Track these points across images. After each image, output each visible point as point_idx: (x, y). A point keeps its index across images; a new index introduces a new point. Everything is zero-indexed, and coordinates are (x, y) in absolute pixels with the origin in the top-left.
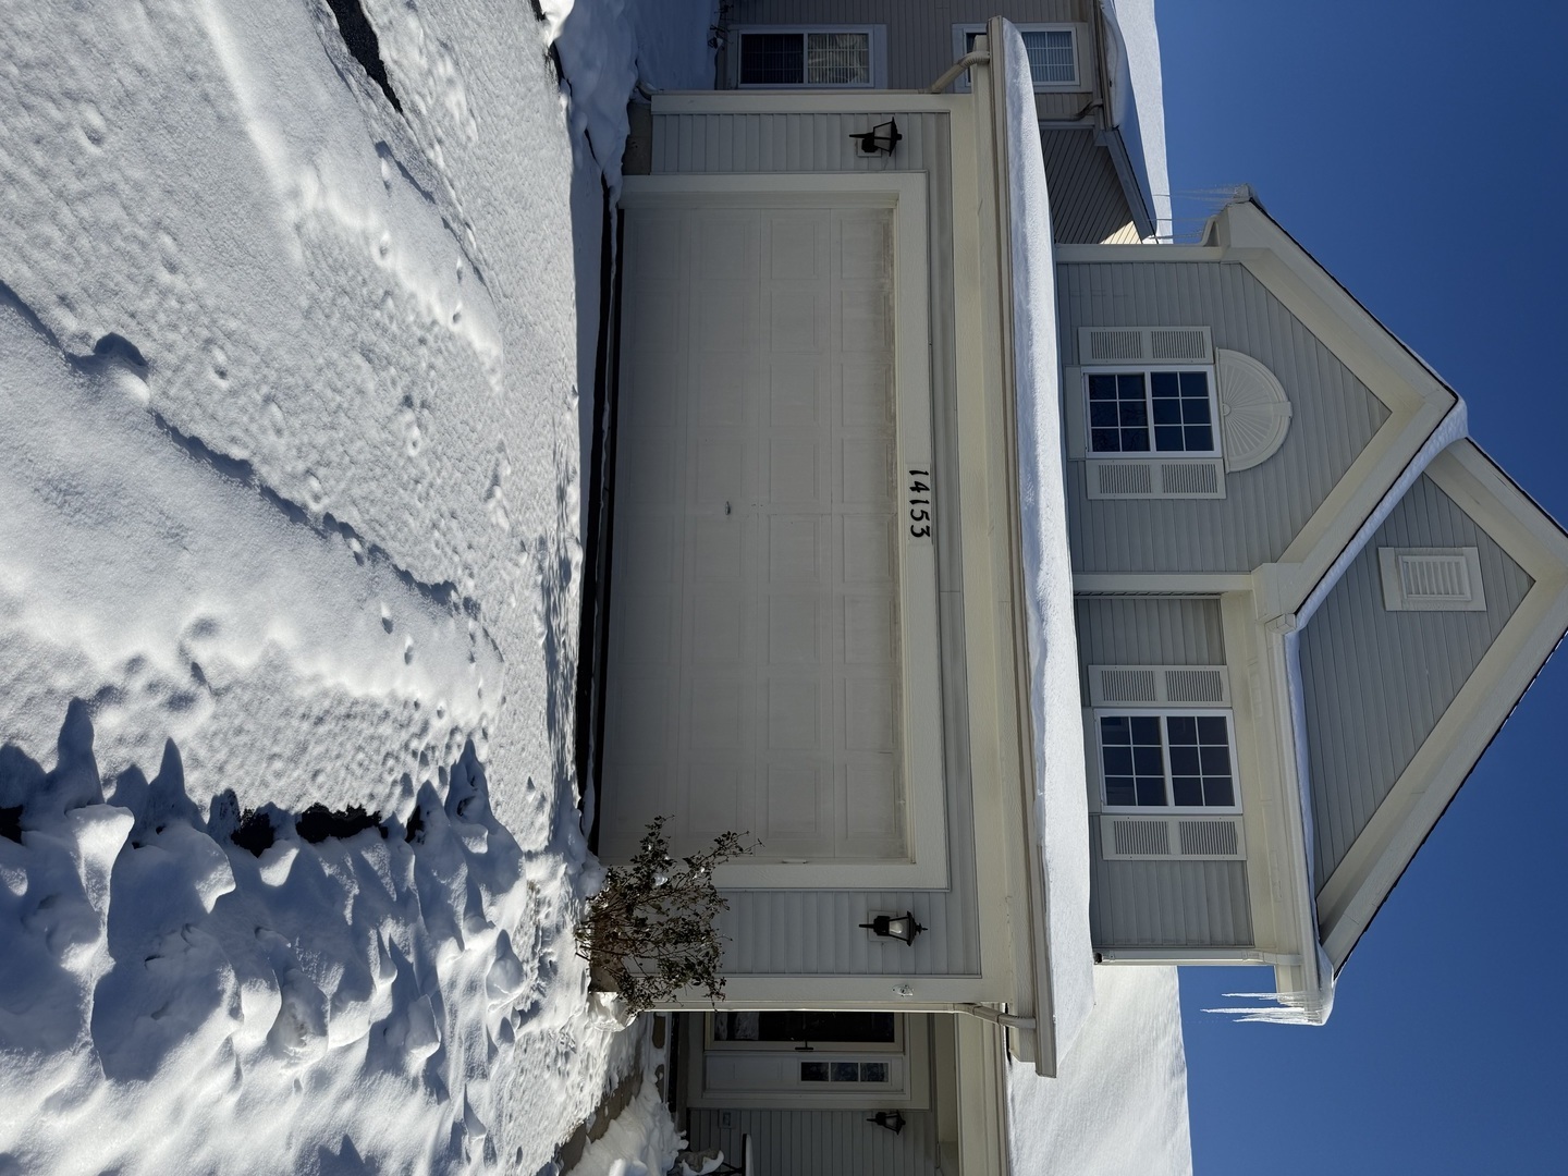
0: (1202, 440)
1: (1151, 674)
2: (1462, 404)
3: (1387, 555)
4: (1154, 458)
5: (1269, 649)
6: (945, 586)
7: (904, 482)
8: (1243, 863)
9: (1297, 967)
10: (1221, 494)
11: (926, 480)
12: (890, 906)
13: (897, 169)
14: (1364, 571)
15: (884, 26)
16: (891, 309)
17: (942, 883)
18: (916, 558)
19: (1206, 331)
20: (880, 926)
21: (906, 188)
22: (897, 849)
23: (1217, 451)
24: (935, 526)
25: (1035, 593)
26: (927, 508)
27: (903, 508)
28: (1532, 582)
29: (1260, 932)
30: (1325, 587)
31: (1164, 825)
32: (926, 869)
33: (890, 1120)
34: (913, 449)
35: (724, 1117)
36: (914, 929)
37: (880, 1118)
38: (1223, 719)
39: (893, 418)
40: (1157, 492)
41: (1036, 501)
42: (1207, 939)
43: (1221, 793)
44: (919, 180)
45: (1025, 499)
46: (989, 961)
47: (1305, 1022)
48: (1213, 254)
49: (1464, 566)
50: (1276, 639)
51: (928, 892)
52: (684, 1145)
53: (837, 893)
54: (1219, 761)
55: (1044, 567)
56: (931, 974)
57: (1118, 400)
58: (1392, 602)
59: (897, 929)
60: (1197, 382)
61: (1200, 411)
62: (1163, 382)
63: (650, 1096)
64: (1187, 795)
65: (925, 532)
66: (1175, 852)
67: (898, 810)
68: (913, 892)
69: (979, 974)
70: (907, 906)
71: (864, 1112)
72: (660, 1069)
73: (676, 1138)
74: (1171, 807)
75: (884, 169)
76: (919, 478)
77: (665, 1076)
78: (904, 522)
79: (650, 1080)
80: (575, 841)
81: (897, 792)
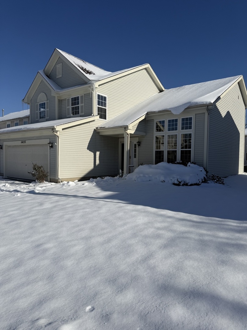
1: (67, 109)
8: (84, 94)
10: (49, 101)
23: (45, 102)
24: (25, 140)
28: (59, 57)
31: (81, 106)
34: (19, 143)
38: (71, 98)
43: (78, 98)
54: (75, 99)
64: (78, 103)
76: (22, 142)
78: (24, 144)
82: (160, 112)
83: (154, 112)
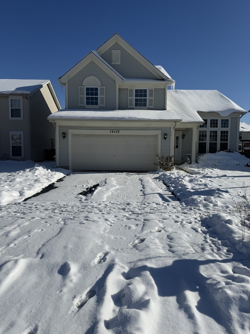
0: (97, 89)
1: (129, 99)
2: (92, 51)
3: (112, 63)
4: (99, 96)
5: (127, 83)
6: (125, 129)
7: (112, 133)
8: (154, 89)
9: (168, 84)
10: (104, 87)
11: (112, 131)
12: (163, 137)
13: (68, 133)
14: (115, 67)
15: (10, 132)
16: (87, 134)
17: (161, 131)
18: (122, 132)
19: (79, 87)
20: (165, 138)
21: (70, 132)
22: (156, 136)
23: (98, 87)
24: (118, 130)
25: (128, 119)
26: (115, 131)
27: (115, 134)
28: (116, 43)
29: (163, 87)
30: (119, 75)
31: (149, 99)
32: (159, 133)
33: (183, 136)
34: (108, 132)
35: (182, 158)
36: (166, 134)
37: (183, 138)
38: (135, 90)
39: (102, 135)
40: (104, 96)
41: (116, 118)
42: (164, 95)
43: (145, 91)
44: (69, 130)
45: (116, 119)
46: (169, 126)
47: (175, 83)
48: (67, 85)
49: (115, 52)
50: (125, 82)
51: (161, 133)
52: (186, 163)
53: (161, 143)
54: (141, 91)
55: (125, 117)
56: (170, 132)
57: (90, 101)
58: (119, 63)
59: (166, 136)
60: (88, 89)
61: (92, 89)
62: (87, 94)
63: (181, 166)
64: (145, 96)
65: (118, 131)
66: (153, 98)
67: (152, 136)
68: (161, 134)
69: (170, 127)
70: (163, 135)
71: (182, 140)
72: (177, 166)
73: (185, 163)
74: (147, 98)
75: (68, 135)
76: (111, 132)
77: (178, 165)
78: (117, 134)
79: (178, 167)
80: (157, 172)
81: (150, 136)
82: (208, 112)
83: (204, 112)
